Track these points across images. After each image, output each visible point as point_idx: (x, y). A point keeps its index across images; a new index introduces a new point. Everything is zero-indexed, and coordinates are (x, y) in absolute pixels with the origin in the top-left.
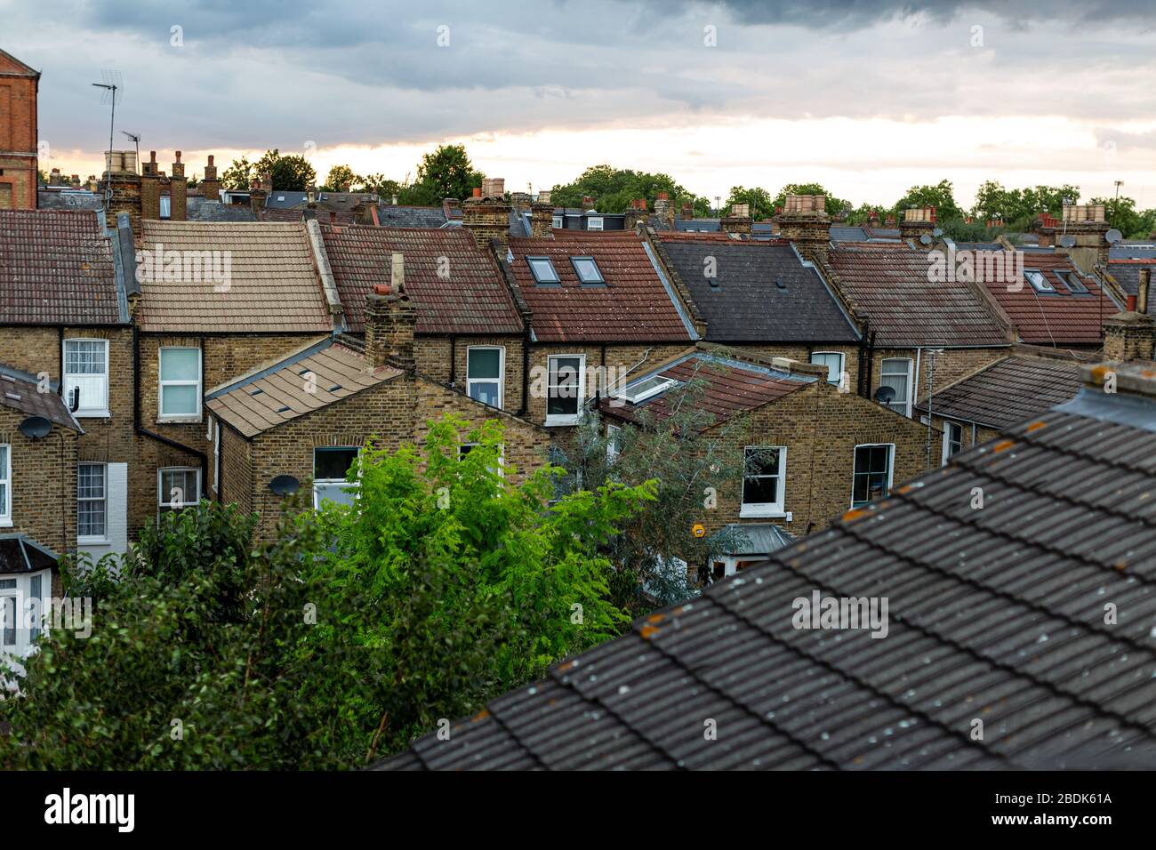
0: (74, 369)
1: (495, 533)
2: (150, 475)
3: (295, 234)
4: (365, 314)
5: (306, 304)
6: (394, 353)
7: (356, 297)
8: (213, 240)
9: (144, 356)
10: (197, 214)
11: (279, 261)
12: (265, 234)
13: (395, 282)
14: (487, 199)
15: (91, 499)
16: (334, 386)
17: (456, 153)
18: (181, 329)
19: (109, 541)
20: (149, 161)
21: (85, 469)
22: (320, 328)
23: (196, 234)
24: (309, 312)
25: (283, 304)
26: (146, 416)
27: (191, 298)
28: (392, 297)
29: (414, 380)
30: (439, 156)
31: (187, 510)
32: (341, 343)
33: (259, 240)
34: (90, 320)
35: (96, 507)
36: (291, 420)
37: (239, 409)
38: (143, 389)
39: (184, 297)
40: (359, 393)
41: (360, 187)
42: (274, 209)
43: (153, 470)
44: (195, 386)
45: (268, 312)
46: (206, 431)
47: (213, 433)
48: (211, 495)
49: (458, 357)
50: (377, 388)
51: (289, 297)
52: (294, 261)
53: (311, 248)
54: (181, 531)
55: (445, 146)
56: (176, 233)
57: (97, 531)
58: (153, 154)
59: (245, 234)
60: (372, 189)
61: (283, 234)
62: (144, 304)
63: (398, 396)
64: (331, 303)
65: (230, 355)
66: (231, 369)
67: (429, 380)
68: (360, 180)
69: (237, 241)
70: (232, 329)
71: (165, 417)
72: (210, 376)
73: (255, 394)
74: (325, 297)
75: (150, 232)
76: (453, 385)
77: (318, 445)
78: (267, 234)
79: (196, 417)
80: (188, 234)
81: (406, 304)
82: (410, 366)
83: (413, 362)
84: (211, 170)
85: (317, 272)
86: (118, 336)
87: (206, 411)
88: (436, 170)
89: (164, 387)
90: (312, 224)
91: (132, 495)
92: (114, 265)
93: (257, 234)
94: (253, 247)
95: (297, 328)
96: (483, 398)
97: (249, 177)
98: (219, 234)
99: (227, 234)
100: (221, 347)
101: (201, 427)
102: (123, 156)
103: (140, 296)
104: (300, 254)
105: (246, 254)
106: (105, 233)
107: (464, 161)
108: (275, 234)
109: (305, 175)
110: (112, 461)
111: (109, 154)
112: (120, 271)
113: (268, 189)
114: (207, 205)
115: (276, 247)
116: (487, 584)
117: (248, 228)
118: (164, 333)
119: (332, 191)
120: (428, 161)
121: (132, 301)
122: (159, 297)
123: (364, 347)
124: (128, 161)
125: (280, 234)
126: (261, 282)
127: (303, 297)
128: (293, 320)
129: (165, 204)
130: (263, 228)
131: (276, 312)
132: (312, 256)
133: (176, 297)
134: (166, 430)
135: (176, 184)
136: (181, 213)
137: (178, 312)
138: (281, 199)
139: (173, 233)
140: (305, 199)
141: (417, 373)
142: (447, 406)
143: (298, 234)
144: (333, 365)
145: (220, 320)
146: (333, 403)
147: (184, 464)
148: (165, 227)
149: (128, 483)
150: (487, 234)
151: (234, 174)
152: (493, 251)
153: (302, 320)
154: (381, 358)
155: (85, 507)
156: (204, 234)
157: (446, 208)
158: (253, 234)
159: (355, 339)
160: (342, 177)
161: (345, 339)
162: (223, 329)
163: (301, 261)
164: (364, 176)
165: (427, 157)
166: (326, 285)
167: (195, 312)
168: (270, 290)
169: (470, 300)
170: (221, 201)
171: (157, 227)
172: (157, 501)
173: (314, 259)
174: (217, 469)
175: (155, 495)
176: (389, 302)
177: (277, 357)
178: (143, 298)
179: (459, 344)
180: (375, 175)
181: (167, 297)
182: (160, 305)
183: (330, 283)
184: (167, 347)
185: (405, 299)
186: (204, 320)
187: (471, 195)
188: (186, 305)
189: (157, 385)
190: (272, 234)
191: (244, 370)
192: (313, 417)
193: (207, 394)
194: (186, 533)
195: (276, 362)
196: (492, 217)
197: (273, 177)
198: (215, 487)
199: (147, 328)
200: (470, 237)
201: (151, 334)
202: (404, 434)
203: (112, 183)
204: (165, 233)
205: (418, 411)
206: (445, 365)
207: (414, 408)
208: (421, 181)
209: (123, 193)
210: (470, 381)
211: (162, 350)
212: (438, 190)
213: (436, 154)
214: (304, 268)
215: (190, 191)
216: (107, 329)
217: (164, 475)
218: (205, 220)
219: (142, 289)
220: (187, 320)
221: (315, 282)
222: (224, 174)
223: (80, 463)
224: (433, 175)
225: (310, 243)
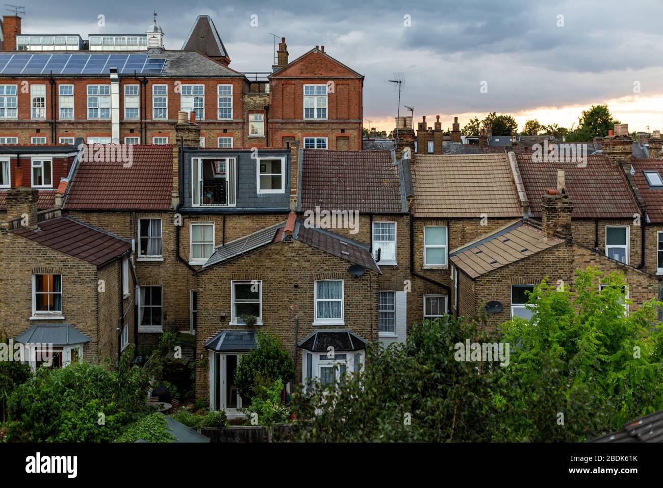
0: (378, 238)
1: (618, 340)
2: (419, 299)
3: (501, 160)
4: (542, 206)
5: (507, 201)
6: (559, 230)
7: (537, 197)
8: (454, 165)
9: (415, 231)
10: (448, 151)
11: (492, 176)
12: (484, 161)
13: (559, 187)
14: (617, 136)
15: (387, 311)
16: (523, 249)
17: (602, 110)
18: (436, 215)
19: (397, 335)
20: (422, 122)
21: (384, 294)
22: (515, 215)
23: (445, 162)
24: (509, 206)
25: (494, 201)
26: (417, 265)
27: (442, 198)
28: (558, 196)
29: (571, 246)
30: (592, 112)
31: (436, 319)
32: (528, 224)
33: (480, 164)
34: (386, 211)
35: (390, 316)
36: (498, 268)
37: (468, 261)
38: (415, 249)
39: (438, 198)
40: (538, 253)
41: (544, 132)
42: (492, 147)
43: (421, 296)
44: (444, 248)
45: (485, 206)
46: (450, 274)
47: (453, 276)
48: (453, 311)
49: (600, 232)
50: (549, 250)
51: (497, 197)
52: (500, 176)
53: (510, 169)
54: (432, 331)
55: (596, 105)
56: (433, 162)
57: (390, 330)
58: (424, 118)
59: (473, 161)
60: (551, 133)
61: (494, 161)
62: (416, 202)
63: (562, 255)
64: (522, 200)
65: (464, 231)
66: (464, 239)
67: (581, 246)
68: (544, 128)
69: (467, 165)
70: (464, 215)
71: (427, 266)
72: (453, 242)
73: (477, 253)
74: (518, 197)
75: (419, 161)
76: (597, 249)
77: (514, 284)
78: (485, 161)
79: (443, 267)
80: (440, 162)
81: (566, 200)
82: (569, 237)
83: (571, 235)
84: (456, 125)
85: (514, 182)
86: (401, 220)
87: (450, 262)
88: (590, 120)
89: (427, 248)
90: (511, 154)
91: (409, 310)
92: (400, 180)
93: (479, 161)
94: (477, 168)
95: (502, 215)
96: (616, 257)
97: (479, 129)
98: (458, 161)
99: (462, 161)
100: (458, 226)
101: (447, 272)
102: (405, 119)
103: (413, 197)
104: (504, 172)
105: (473, 172)
106: (395, 162)
107: (607, 115)
108: (490, 161)
109: (511, 126)
110: (398, 290)
111: (397, 119)
112: (403, 184)
113: (490, 135)
114: (454, 145)
115: (490, 168)
116: (614, 371)
117: (475, 158)
118: (427, 218)
119: (527, 135)
120: (585, 115)
121: (409, 200)
122: (424, 198)
123: (541, 226)
124: (408, 122)
125: (492, 161)
126: (481, 189)
127: (506, 197)
128: (500, 210)
129: (431, 145)
130: (483, 158)
131: (490, 206)
132: (511, 173)
133: (433, 198)
134: (428, 273)
135: (437, 134)
136: (439, 150)
137: (434, 206)
138: (497, 140)
139: (432, 161)
140: (511, 140)
141: (573, 242)
142: (592, 261)
143: (503, 160)
144: (523, 236)
145: (458, 211)
146: (522, 259)
147: (438, 293)
148: (427, 158)
149: (407, 303)
150: (618, 158)
151: (470, 127)
152: (622, 168)
153: (505, 210)
154: (551, 232)
155: (384, 316)
156: (449, 161)
157: (595, 143)
158: (476, 161)
159: (535, 222)
160: (533, 126)
161: (530, 221)
162: (459, 215)
163: (505, 176)
164: (546, 126)
165: (584, 112)
166: (519, 189)
167: (444, 206)
168: (487, 193)
169: (607, 198)
170: (462, 143)
171: (423, 158)
172: (423, 314)
173: (512, 174)
174: (456, 296)
175: (422, 310)
176: (556, 199)
177: (491, 232)
178: (415, 198)
179: (600, 224)
180: (553, 125)
181: (429, 198)
182: (425, 202)
183: (522, 189)
184: (428, 226)
185: (566, 197)
186: (449, 211)
187: (608, 134)
188: (439, 202)
189: (423, 248)
190: (488, 161)
191: (472, 239)
192: (511, 267)
193: (450, 253)
194: (435, 332)
195: (490, 234)
196: (621, 147)
197: (492, 128)
198: (455, 307)
199: (417, 215)
200: (607, 160)
201: (420, 219)
202: (566, 278)
203: (399, 134)
204: (428, 162)
205: (574, 264)
206: (592, 237)
207: (572, 263)
208: (580, 127)
209: (405, 140)
210: (607, 247)
211: (426, 228)
212: (591, 132)
213: (590, 111)
214: (506, 180)
215: (445, 138)
216: (395, 216)
217: (428, 299)
218: (453, 154)
219: (415, 193)
220: (440, 210)
221: (513, 188)
222: (465, 128)
223: (381, 291)
224: (588, 123)
225: (510, 166)
